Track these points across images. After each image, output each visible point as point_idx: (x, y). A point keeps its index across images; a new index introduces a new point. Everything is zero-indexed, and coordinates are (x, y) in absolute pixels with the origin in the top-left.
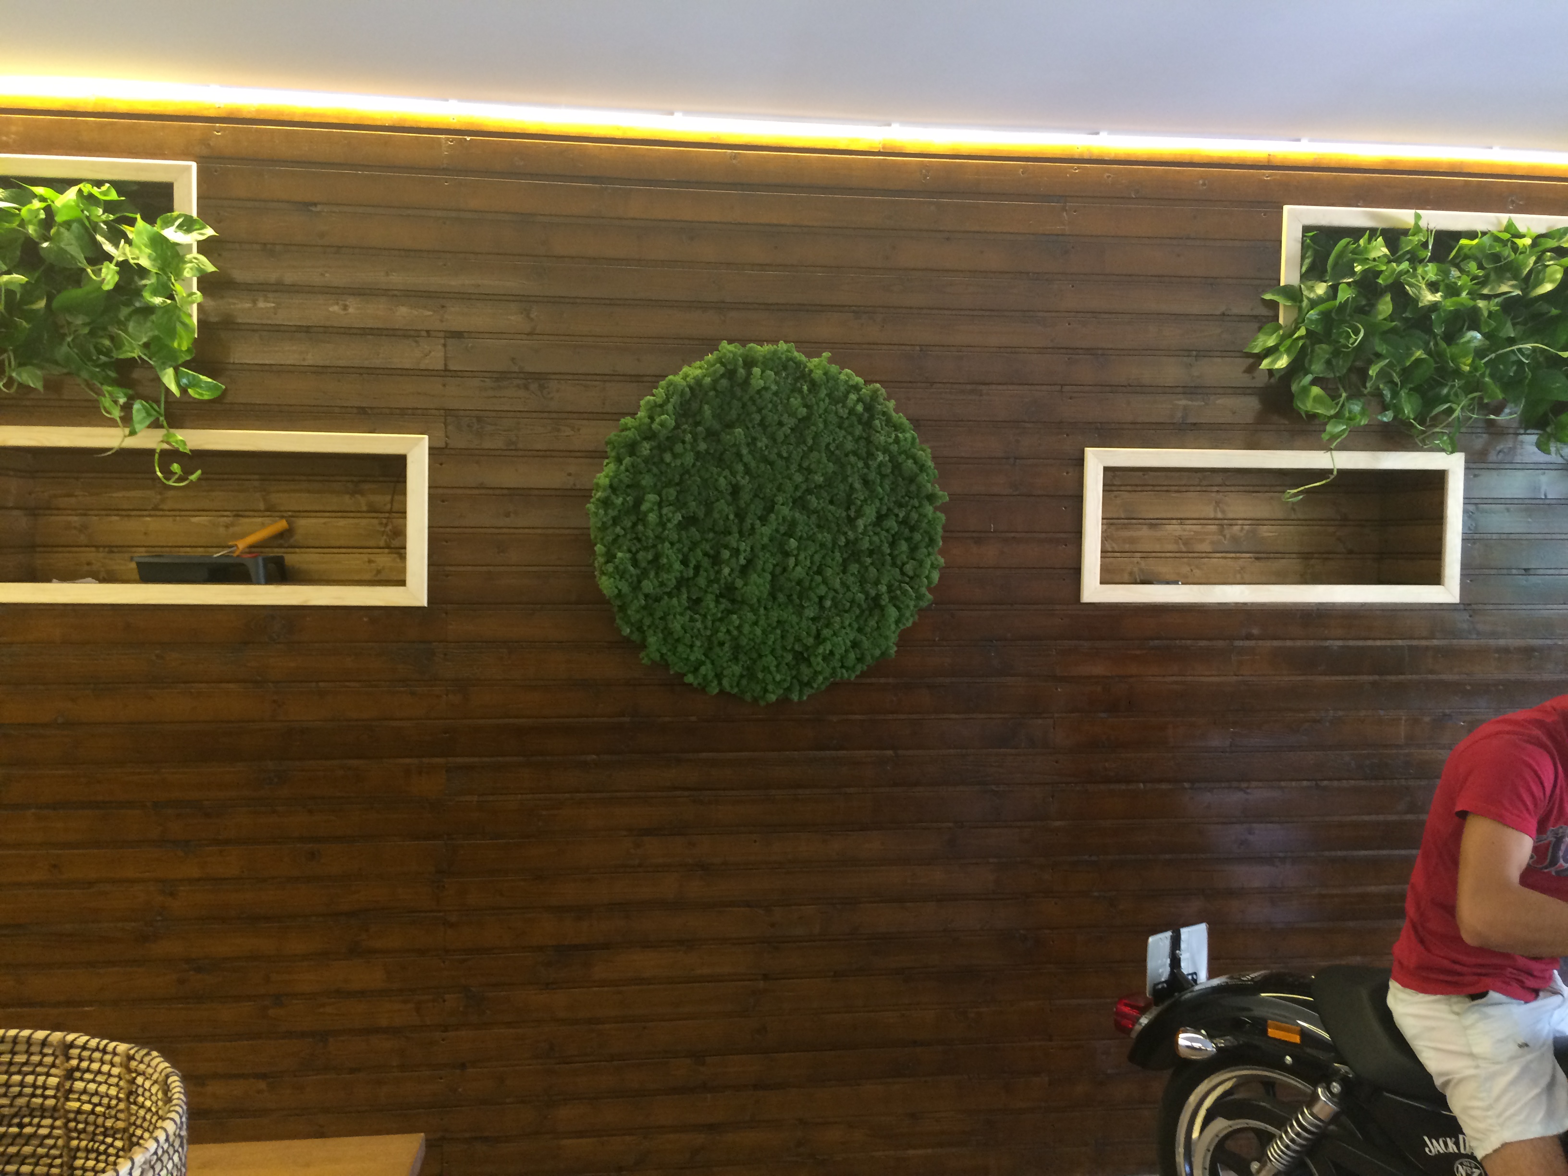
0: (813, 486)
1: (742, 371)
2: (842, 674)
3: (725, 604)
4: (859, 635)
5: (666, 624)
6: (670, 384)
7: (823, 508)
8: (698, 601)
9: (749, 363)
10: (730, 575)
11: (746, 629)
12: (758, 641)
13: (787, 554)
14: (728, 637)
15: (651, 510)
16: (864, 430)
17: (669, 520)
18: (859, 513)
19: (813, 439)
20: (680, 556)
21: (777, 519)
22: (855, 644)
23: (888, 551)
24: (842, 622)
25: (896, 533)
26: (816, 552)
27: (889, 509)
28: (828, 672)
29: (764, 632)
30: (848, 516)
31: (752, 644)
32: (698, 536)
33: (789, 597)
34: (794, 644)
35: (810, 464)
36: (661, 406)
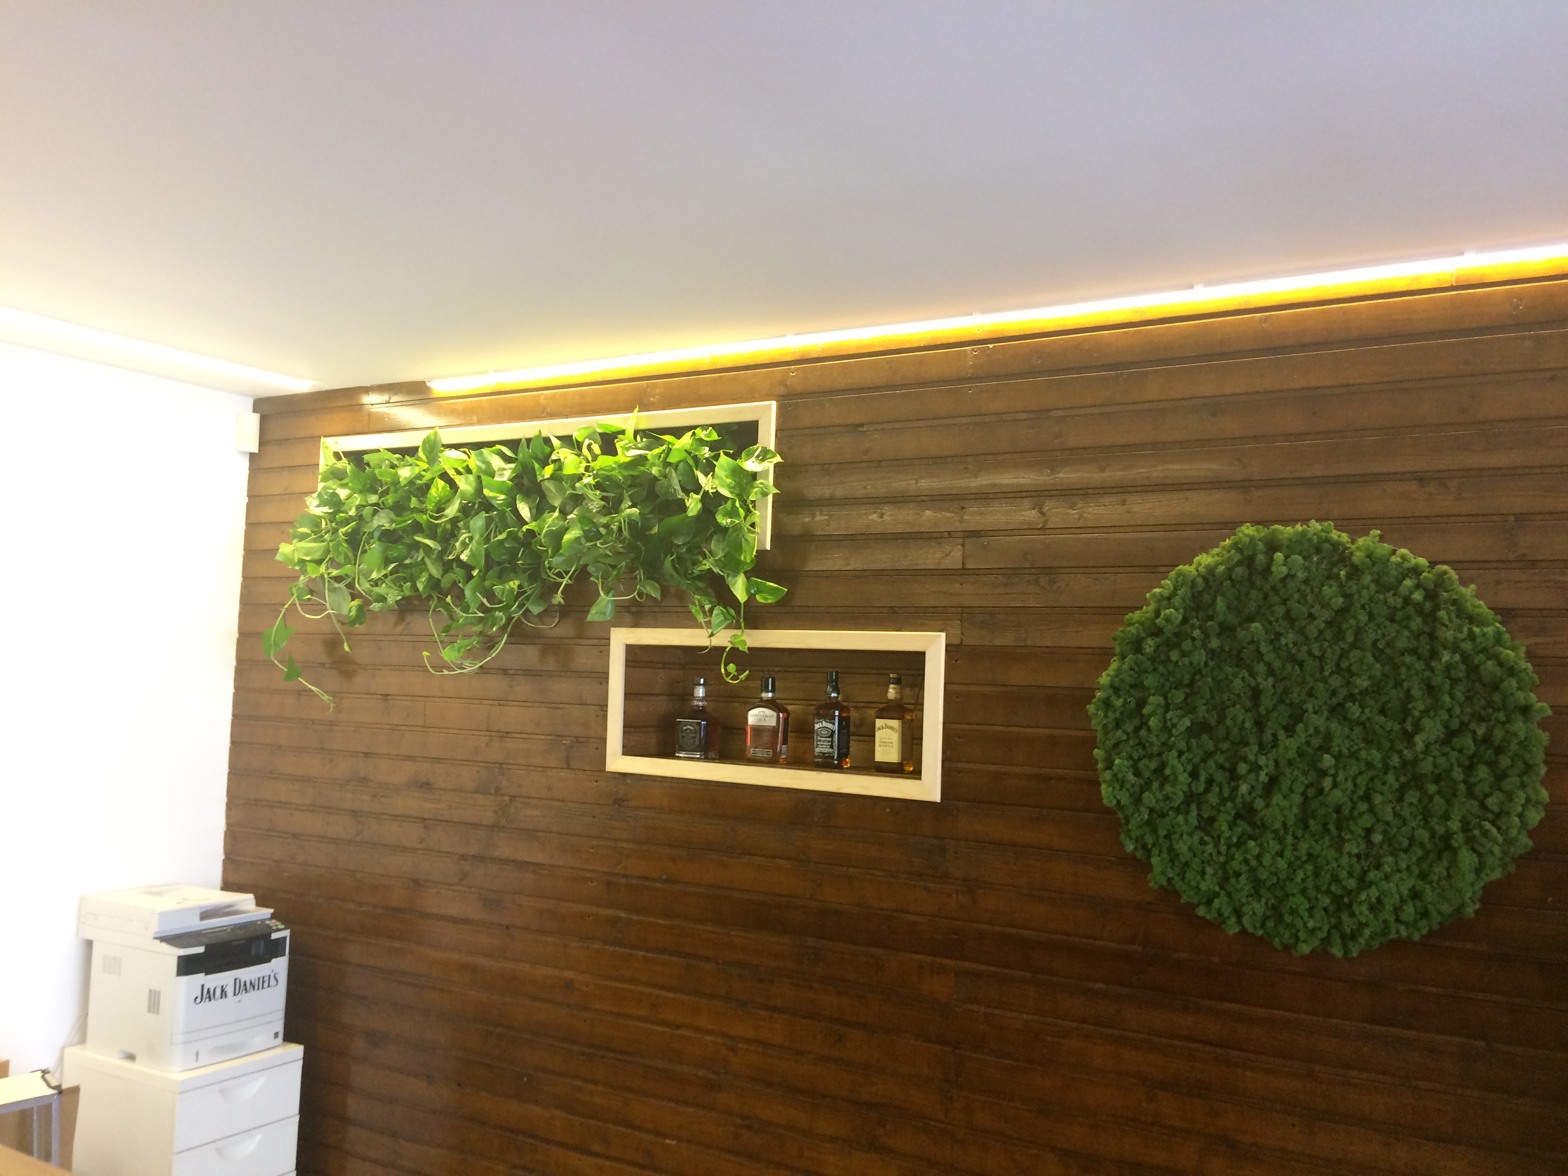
0: (1357, 691)
1: (1261, 558)
2: (1398, 932)
3: (1242, 826)
4: (1422, 883)
5: (1171, 845)
6: (1179, 574)
7: (1368, 719)
8: (1212, 820)
9: (1272, 546)
10: (1250, 793)
11: (1267, 860)
12: (1282, 876)
13: (1323, 773)
14: (1244, 868)
15: (1153, 714)
16: (1425, 622)
17: (1174, 726)
18: (1418, 729)
19: (1356, 634)
20: (1189, 768)
21: (1306, 730)
22: (1415, 895)
23: (1461, 777)
24: (1396, 863)
25: (1474, 755)
26: (1361, 773)
27: (1463, 724)
28: (1375, 925)
29: (1290, 865)
30: (1405, 732)
31: (1275, 880)
32: (1210, 745)
33: (1325, 825)
34: (1330, 884)
35: (1351, 665)
36: (1169, 598)
